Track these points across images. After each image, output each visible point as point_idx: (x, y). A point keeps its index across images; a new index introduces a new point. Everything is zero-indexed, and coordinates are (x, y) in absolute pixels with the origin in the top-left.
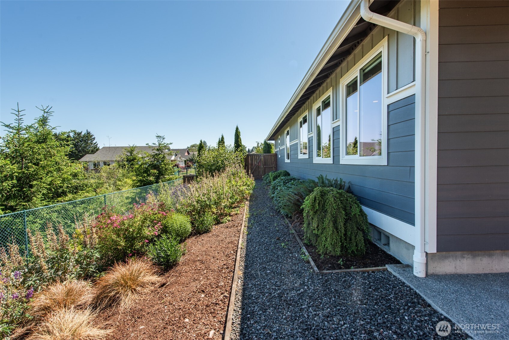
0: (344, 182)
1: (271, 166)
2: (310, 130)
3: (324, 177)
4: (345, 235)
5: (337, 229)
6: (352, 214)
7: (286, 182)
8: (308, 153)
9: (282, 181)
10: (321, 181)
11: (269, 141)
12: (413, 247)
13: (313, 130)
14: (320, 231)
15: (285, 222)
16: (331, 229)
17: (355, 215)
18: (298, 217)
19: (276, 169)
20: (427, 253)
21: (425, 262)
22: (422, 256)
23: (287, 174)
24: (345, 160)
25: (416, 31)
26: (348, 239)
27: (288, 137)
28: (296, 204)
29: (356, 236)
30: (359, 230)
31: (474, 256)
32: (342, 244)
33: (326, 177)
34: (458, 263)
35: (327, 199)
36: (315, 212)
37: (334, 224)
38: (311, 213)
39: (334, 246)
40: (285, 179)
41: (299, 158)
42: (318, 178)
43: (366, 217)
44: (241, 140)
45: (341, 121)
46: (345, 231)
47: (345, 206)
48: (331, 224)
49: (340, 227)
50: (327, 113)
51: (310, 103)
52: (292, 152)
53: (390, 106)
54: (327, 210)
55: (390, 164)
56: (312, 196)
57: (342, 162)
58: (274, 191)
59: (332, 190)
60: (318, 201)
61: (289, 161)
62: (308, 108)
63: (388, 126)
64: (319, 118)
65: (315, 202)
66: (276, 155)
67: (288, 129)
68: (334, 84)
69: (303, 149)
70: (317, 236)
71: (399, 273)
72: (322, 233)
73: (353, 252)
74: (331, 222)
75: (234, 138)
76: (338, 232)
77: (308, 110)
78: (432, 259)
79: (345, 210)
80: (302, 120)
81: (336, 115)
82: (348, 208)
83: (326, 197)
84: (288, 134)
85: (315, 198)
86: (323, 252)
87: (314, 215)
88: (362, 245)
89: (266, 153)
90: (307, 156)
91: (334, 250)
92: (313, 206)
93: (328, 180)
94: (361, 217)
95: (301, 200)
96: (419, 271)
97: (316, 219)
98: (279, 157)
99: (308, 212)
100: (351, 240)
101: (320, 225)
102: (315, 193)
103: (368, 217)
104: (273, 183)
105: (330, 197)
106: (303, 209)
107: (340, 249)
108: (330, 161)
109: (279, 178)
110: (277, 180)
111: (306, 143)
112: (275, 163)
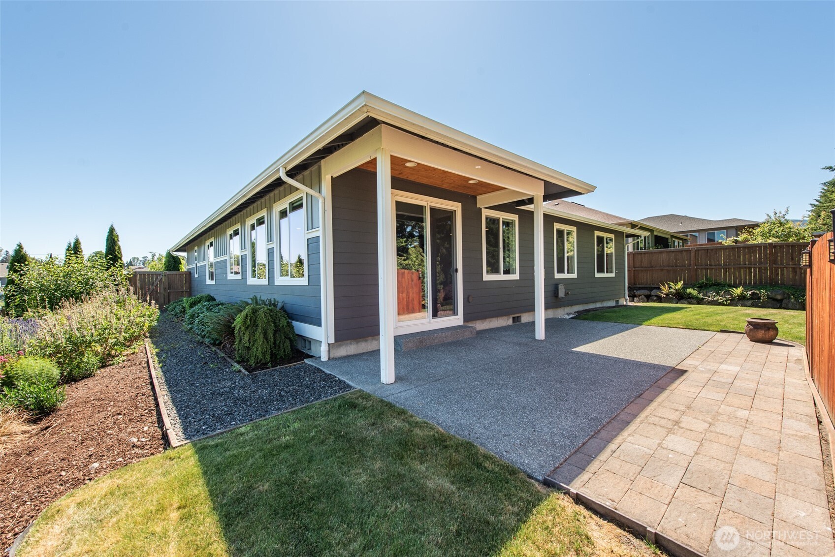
0: (278, 301)
1: (181, 291)
2: (243, 247)
3: (258, 298)
4: (274, 343)
5: (267, 339)
6: (281, 326)
7: (211, 308)
8: (240, 271)
9: (205, 308)
10: (255, 301)
11: (175, 253)
12: (321, 342)
13: (247, 247)
14: (252, 343)
15: (211, 350)
16: (262, 340)
17: (283, 326)
18: (229, 338)
19: (190, 294)
20: (329, 344)
21: (328, 350)
22: (325, 346)
23: (211, 299)
24: (280, 281)
25: (318, 196)
26: (277, 347)
27: (212, 249)
28: (226, 326)
29: (284, 344)
30: (287, 338)
31: (357, 343)
32: (272, 351)
33: (260, 298)
34: (348, 348)
35: (259, 315)
36: (247, 328)
37: (264, 336)
38: (243, 328)
39: (264, 354)
40: (208, 305)
41: (228, 279)
42: (251, 299)
43: (293, 328)
44: (119, 248)
45: (275, 244)
46: (275, 341)
47: (275, 320)
48: (262, 336)
49: (269, 337)
50: (262, 230)
51: (242, 216)
52: (219, 271)
53: (309, 240)
54: (258, 324)
55: (310, 285)
56: (244, 313)
57: (276, 283)
58: (192, 321)
59: (263, 307)
60: (249, 318)
61: (213, 282)
62: (240, 221)
63: (308, 255)
64: (253, 232)
65: (246, 318)
66: (189, 274)
67: (212, 240)
68: (268, 205)
69: (235, 265)
70: (248, 348)
71: (312, 362)
72: (253, 345)
73: (281, 357)
74: (262, 334)
75: (105, 244)
76: (268, 342)
77: (240, 223)
78: (332, 348)
79: (274, 323)
80: (233, 232)
81: (271, 237)
82: (277, 322)
83: (258, 313)
84: (211, 244)
85: (247, 315)
86: (254, 362)
87: (246, 330)
88: (288, 350)
89: (170, 270)
90: (239, 277)
91: (265, 358)
92: (245, 322)
93: (262, 300)
94: (288, 327)
95: (232, 321)
96: (324, 357)
97: (247, 333)
98: (196, 276)
99: (240, 328)
100: (279, 347)
101: (251, 338)
102: (247, 310)
103: (294, 328)
104: (190, 311)
105: (261, 313)
106: (234, 327)
107: (269, 356)
108: (264, 282)
109: (199, 304)
110: (196, 307)
111: (238, 257)
112: (187, 285)
